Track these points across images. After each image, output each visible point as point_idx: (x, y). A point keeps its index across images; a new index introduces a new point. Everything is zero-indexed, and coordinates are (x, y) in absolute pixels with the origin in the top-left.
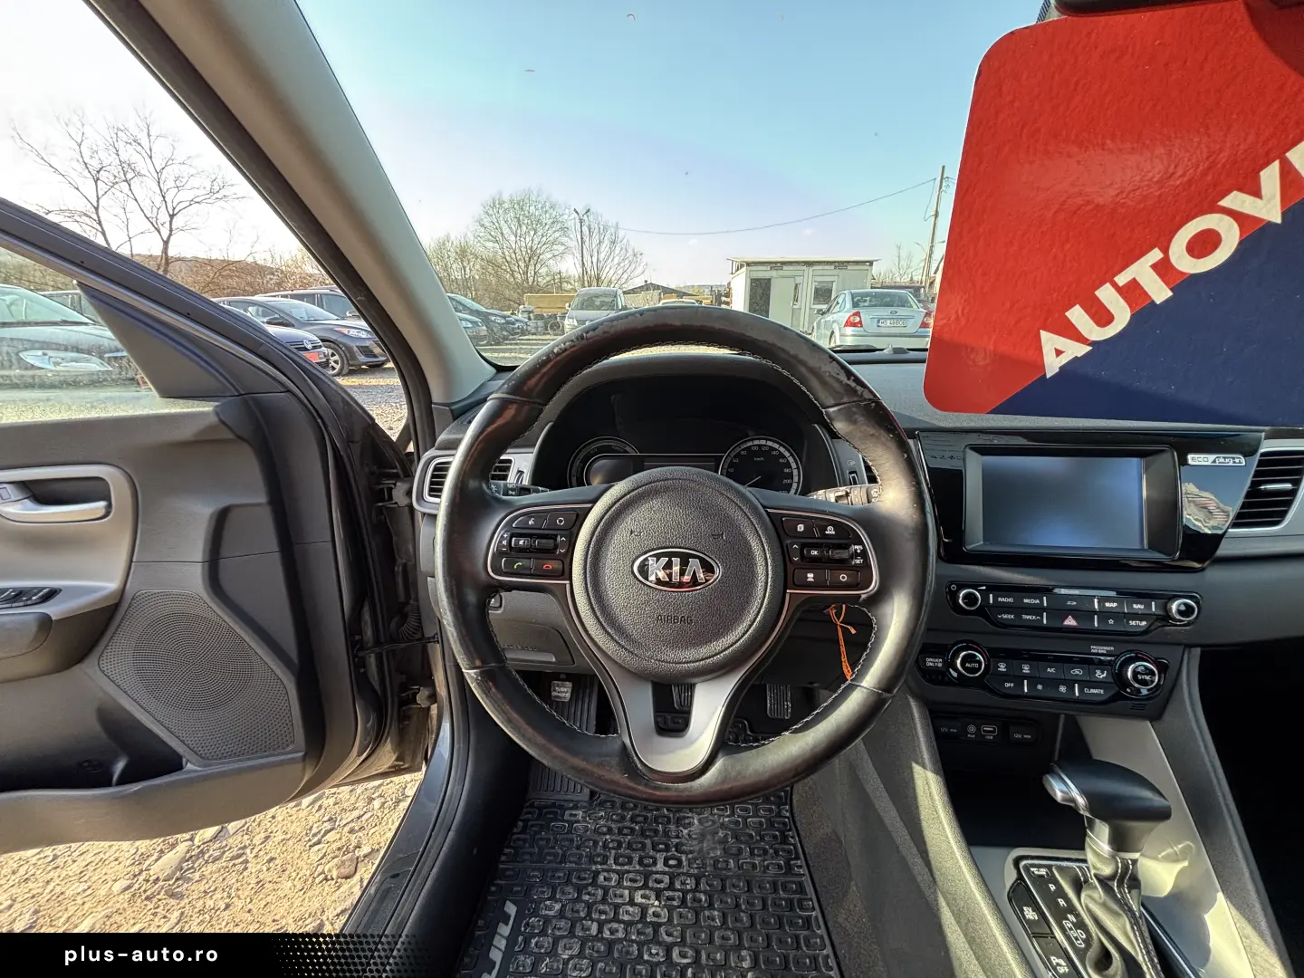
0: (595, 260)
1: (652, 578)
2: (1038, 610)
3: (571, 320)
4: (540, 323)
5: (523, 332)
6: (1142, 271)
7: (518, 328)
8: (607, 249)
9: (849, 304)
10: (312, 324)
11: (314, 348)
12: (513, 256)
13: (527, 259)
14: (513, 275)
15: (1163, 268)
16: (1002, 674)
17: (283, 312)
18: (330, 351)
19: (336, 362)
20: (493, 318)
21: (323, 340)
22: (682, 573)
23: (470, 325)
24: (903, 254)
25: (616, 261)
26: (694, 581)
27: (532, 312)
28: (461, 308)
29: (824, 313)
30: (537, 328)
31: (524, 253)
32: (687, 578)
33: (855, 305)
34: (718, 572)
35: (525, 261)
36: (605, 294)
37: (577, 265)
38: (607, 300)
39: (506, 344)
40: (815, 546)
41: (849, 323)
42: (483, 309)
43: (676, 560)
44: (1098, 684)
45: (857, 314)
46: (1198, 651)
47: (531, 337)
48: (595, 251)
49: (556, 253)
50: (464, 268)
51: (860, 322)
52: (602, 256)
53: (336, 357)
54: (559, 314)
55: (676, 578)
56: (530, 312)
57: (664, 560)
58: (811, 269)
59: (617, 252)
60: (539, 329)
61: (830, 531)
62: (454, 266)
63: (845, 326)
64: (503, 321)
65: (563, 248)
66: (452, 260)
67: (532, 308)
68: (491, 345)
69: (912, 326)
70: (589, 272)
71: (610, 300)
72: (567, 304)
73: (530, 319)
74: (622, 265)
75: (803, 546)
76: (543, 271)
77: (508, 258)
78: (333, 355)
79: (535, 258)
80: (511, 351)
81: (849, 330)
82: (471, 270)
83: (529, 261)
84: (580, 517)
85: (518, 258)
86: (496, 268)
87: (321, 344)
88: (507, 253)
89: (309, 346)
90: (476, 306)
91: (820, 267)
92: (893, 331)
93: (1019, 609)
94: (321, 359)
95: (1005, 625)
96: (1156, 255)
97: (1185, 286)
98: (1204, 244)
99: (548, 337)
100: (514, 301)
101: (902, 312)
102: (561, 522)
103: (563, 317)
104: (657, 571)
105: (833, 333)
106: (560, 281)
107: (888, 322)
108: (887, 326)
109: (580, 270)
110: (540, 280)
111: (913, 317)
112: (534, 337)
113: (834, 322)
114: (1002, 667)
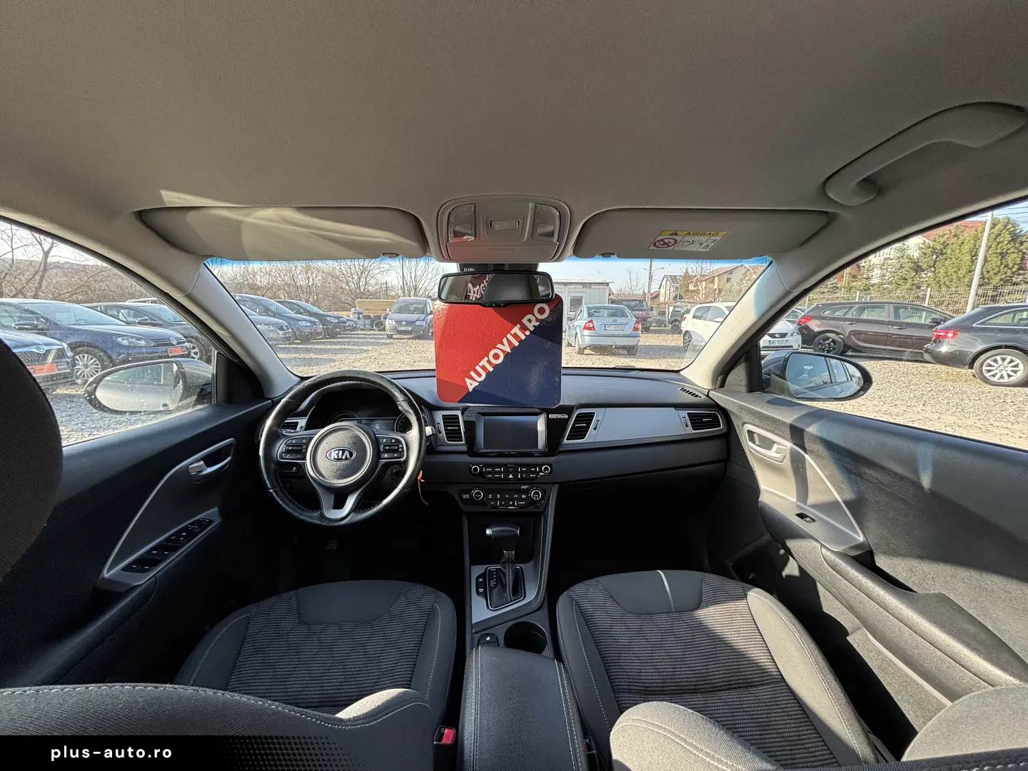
0: (413, 276)
1: (332, 457)
2: (500, 473)
3: (390, 321)
4: (368, 322)
5: (354, 329)
6: (484, 362)
7: (349, 325)
8: (423, 268)
9: (586, 315)
10: (178, 325)
11: (178, 343)
12: (349, 270)
13: (359, 273)
14: (347, 284)
15: (489, 362)
16: (491, 499)
17: (152, 315)
18: (192, 345)
19: (196, 353)
20: (329, 319)
21: (185, 337)
22: (343, 455)
23: (309, 324)
24: (633, 277)
25: (430, 276)
26: (346, 458)
27: (362, 313)
28: (302, 311)
29: (572, 320)
30: (365, 325)
31: (357, 269)
32: (344, 458)
33: (590, 315)
34: (354, 455)
35: (358, 275)
36: (418, 303)
37: (399, 279)
38: (420, 306)
39: (340, 338)
40: (387, 446)
41: (586, 328)
42: (321, 312)
43: (341, 452)
44: (523, 500)
45: (591, 321)
46: (557, 486)
47: (360, 332)
48: (414, 269)
49: (383, 270)
50: (308, 278)
51: (593, 327)
52: (419, 273)
53: (197, 350)
54: (383, 315)
55: (340, 457)
56: (359, 314)
57: (337, 452)
58: (567, 288)
59: (430, 270)
60: (367, 326)
61: (393, 441)
62: (299, 277)
63: (584, 328)
64: (337, 321)
65: (389, 266)
66: (298, 271)
67: (360, 310)
68: (327, 338)
69: (628, 331)
70: (409, 284)
71: (422, 306)
72: (388, 309)
73: (359, 318)
74: (434, 279)
75: (385, 446)
76: (372, 282)
77: (344, 272)
78: (194, 348)
79: (367, 273)
80: (342, 343)
81: (587, 332)
82: (313, 280)
83: (361, 275)
84: (311, 439)
85: (353, 272)
86: (334, 279)
87: (185, 340)
88: (344, 269)
89: (175, 342)
90: (315, 309)
91: (573, 286)
92: (616, 333)
93: (493, 473)
94: (183, 351)
95: (489, 479)
96: (486, 359)
97: (495, 367)
98: (496, 356)
99: (374, 332)
100: (348, 304)
101: (620, 320)
102: (304, 441)
103: (385, 318)
104: (334, 455)
105: (576, 334)
106: (386, 290)
107: (612, 327)
108: (612, 330)
109: (401, 283)
110: (370, 288)
111: (627, 324)
112: (363, 332)
113: (578, 326)
114: (490, 496)
